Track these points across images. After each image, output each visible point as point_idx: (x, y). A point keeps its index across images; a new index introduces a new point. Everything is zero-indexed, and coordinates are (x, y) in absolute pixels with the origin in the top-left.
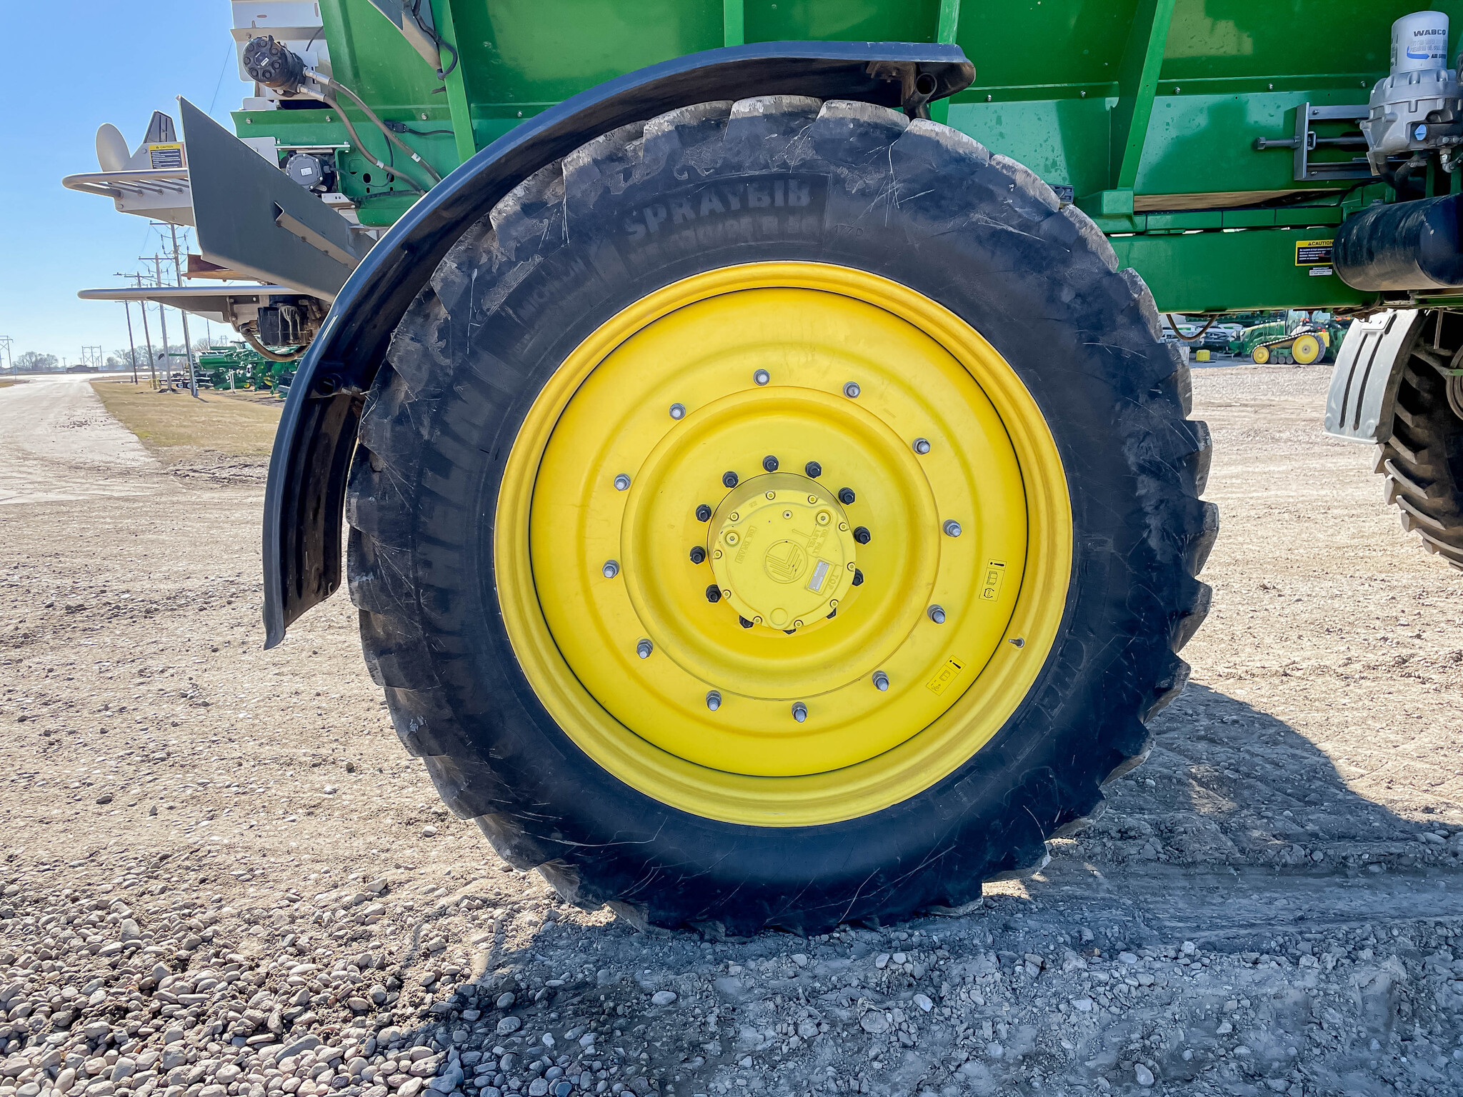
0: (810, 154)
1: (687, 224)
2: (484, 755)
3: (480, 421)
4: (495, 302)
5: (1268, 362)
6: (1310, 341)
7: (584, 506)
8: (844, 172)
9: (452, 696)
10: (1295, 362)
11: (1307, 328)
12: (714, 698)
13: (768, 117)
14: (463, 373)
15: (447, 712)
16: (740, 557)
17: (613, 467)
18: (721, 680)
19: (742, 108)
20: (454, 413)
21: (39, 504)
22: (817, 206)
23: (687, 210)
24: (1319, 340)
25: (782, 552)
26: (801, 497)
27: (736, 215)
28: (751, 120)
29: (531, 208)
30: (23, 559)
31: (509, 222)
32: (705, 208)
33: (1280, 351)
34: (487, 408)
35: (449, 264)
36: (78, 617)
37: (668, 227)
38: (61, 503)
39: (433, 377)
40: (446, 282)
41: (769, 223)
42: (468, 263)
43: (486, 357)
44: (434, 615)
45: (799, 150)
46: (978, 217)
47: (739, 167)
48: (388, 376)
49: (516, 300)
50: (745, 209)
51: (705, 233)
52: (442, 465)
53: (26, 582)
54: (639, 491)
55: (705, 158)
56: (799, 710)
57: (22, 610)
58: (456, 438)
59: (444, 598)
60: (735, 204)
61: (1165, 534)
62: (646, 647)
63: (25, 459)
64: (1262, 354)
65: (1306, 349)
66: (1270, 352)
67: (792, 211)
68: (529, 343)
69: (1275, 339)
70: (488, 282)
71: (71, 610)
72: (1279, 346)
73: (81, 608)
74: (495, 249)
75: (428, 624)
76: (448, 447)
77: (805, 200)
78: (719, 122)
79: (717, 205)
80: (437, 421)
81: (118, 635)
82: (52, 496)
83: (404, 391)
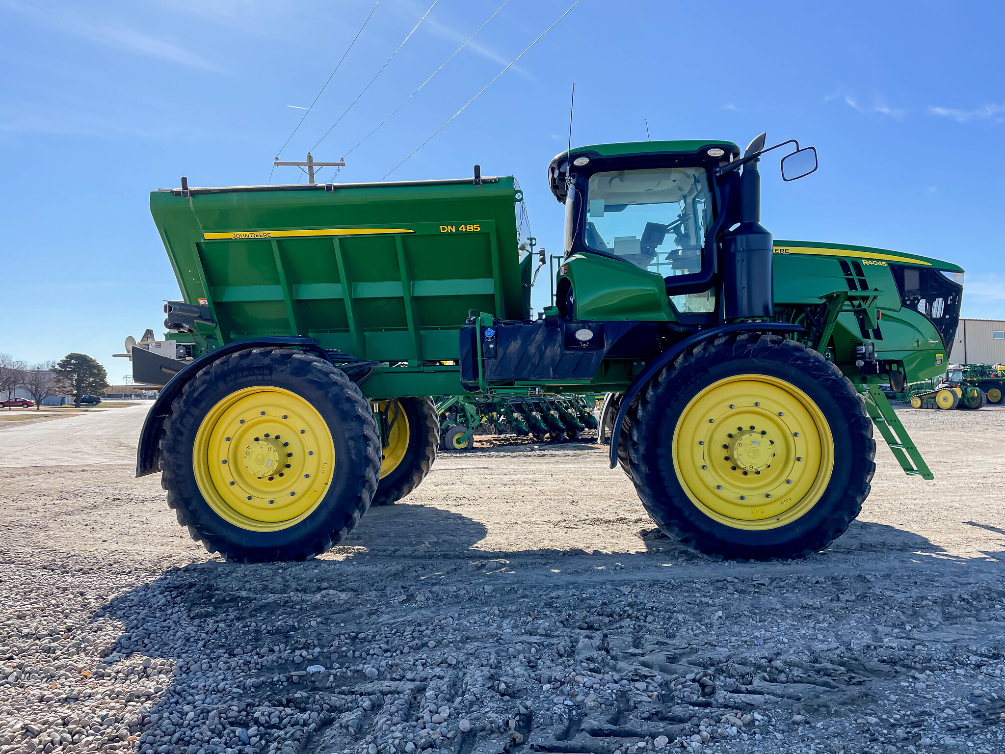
0: (270, 362)
1: (241, 377)
2: (187, 509)
3: (191, 423)
4: (196, 395)
5: (921, 407)
6: (947, 394)
7: (219, 446)
8: (277, 366)
9: (181, 494)
10: (939, 408)
11: (946, 385)
12: (250, 498)
13: (261, 353)
14: (187, 412)
15: (179, 497)
16: (250, 458)
17: (226, 436)
18: (252, 493)
19: (254, 351)
20: (185, 420)
21: (118, 465)
22: (271, 374)
23: (240, 374)
24: (954, 394)
25: (260, 457)
26: (265, 443)
27: (252, 375)
28: (256, 354)
29: (205, 373)
30: (103, 484)
31: (201, 376)
32: (245, 374)
33: (929, 400)
34: (192, 420)
35: (187, 386)
36: (116, 502)
37: (236, 378)
38: (128, 465)
39: (180, 413)
40: (186, 390)
41: (260, 377)
42: (190, 386)
43: (193, 408)
44: (177, 471)
45: (267, 361)
46: (309, 377)
47: (253, 364)
48: (171, 413)
49: (200, 394)
50: (254, 374)
51: (245, 379)
52: (181, 433)
53: (101, 492)
54: (233, 442)
55: (245, 362)
56: (272, 502)
57: (96, 500)
58: (185, 427)
59: (179, 467)
60: (252, 373)
61: (356, 455)
62: (232, 483)
63: (119, 446)
64: (917, 402)
65: (945, 399)
66: (922, 400)
67: (265, 375)
68: (203, 405)
69: (924, 392)
70: (195, 390)
71: (114, 500)
72: (927, 396)
73: (119, 499)
74: (198, 383)
75: (176, 474)
76: (182, 429)
77: (267, 372)
78: (250, 354)
79: (247, 373)
80: (181, 423)
81: (129, 507)
82: (124, 462)
83: (174, 416)
